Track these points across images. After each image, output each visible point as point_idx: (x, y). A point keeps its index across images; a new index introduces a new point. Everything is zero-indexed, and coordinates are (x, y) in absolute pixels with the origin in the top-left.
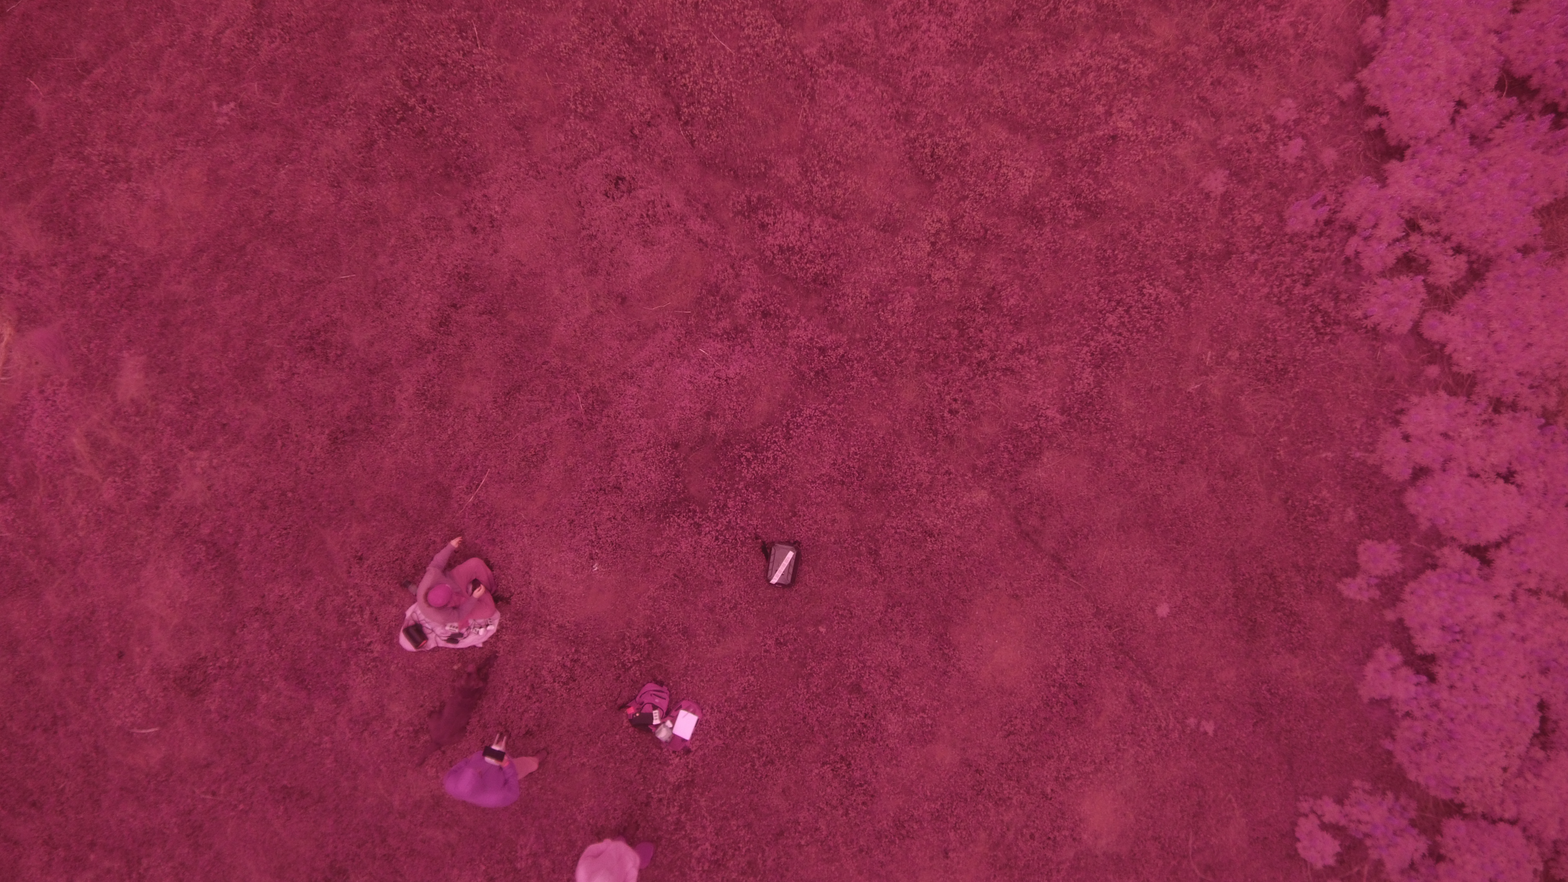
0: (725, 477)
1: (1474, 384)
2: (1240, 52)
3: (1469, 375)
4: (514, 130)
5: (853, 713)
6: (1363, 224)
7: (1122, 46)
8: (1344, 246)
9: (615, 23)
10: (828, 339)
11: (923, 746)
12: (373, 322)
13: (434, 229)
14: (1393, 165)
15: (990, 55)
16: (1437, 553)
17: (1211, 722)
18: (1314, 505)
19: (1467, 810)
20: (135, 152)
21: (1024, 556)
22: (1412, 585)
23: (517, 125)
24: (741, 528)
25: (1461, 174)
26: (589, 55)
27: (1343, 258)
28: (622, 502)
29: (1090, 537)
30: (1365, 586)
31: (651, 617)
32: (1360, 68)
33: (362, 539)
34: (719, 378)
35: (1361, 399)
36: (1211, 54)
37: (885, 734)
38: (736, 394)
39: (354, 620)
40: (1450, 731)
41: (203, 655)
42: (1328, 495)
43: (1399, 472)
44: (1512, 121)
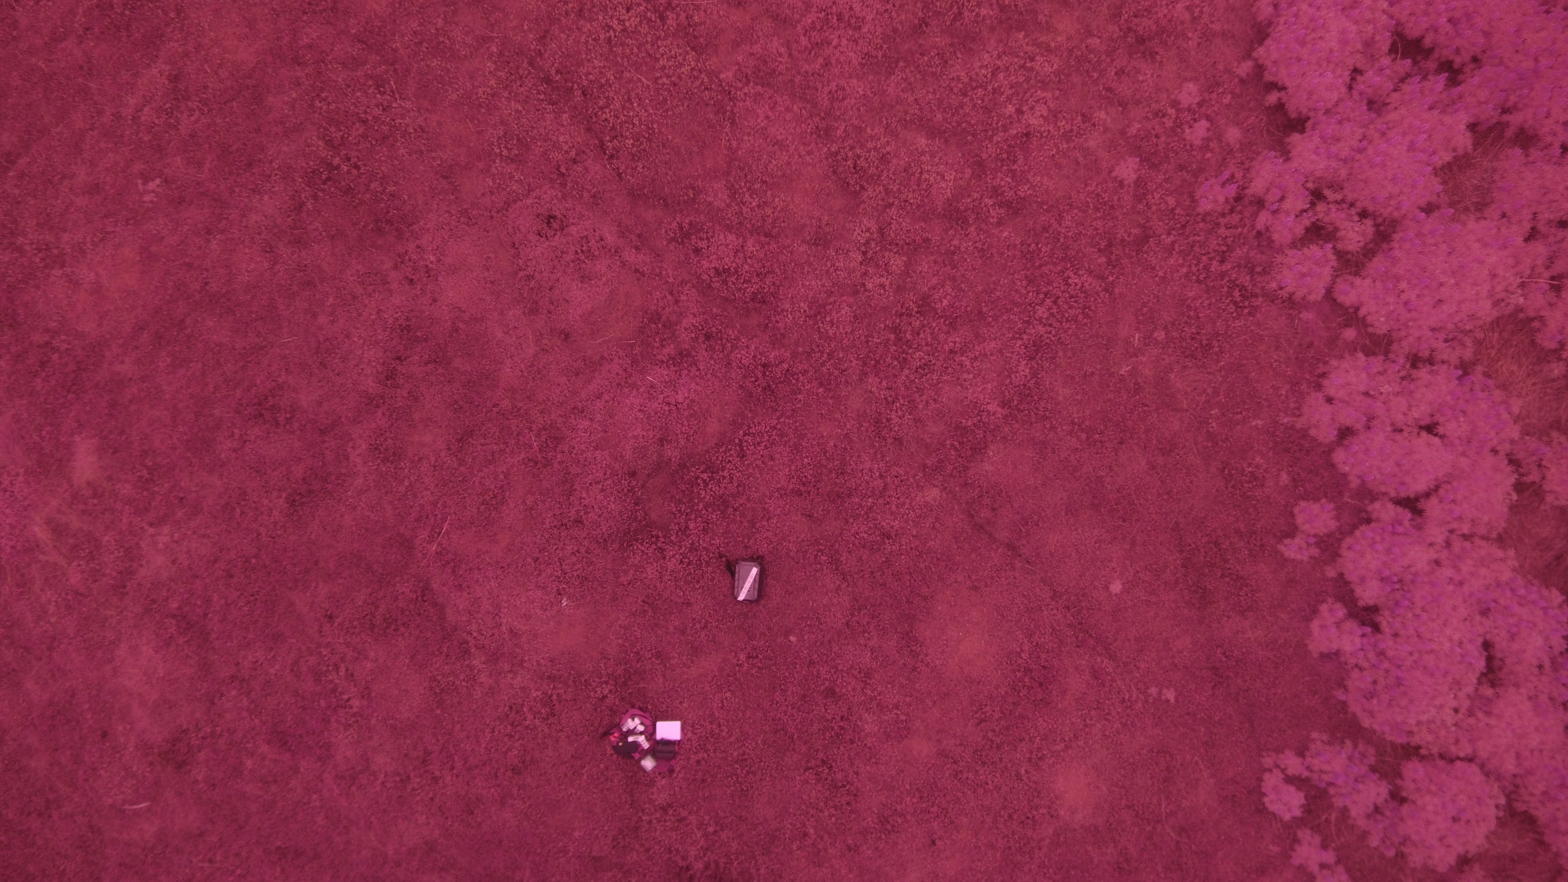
0: (684, 500)
1: (1390, 343)
2: (1141, 40)
3: (1385, 335)
4: (441, 179)
5: (829, 717)
6: (1270, 198)
7: (1027, 44)
8: (1254, 220)
9: (531, 64)
10: (772, 356)
11: (900, 743)
12: (320, 382)
13: (371, 285)
14: (1296, 137)
15: (901, 64)
16: (1370, 508)
17: (1172, 690)
18: (1250, 472)
19: (1423, 752)
20: (66, 237)
21: (979, 548)
22: (1349, 540)
23: (444, 174)
24: (704, 548)
25: (1361, 141)
26: (508, 99)
27: (1254, 233)
28: (584, 535)
29: (1040, 523)
30: (1304, 545)
31: (623, 645)
32: (1256, 46)
33: (330, 598)
34: (669, 404)
35: (1283, 366)
36: (1113, 45)
37: (863, 734)
38: (686, 417)
39: (330, 678)
40: (1398, 678)
41: (185, 727)
42: (1262, 461)
43: (1326, 434)
44: (1409, 84)
